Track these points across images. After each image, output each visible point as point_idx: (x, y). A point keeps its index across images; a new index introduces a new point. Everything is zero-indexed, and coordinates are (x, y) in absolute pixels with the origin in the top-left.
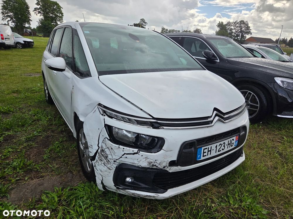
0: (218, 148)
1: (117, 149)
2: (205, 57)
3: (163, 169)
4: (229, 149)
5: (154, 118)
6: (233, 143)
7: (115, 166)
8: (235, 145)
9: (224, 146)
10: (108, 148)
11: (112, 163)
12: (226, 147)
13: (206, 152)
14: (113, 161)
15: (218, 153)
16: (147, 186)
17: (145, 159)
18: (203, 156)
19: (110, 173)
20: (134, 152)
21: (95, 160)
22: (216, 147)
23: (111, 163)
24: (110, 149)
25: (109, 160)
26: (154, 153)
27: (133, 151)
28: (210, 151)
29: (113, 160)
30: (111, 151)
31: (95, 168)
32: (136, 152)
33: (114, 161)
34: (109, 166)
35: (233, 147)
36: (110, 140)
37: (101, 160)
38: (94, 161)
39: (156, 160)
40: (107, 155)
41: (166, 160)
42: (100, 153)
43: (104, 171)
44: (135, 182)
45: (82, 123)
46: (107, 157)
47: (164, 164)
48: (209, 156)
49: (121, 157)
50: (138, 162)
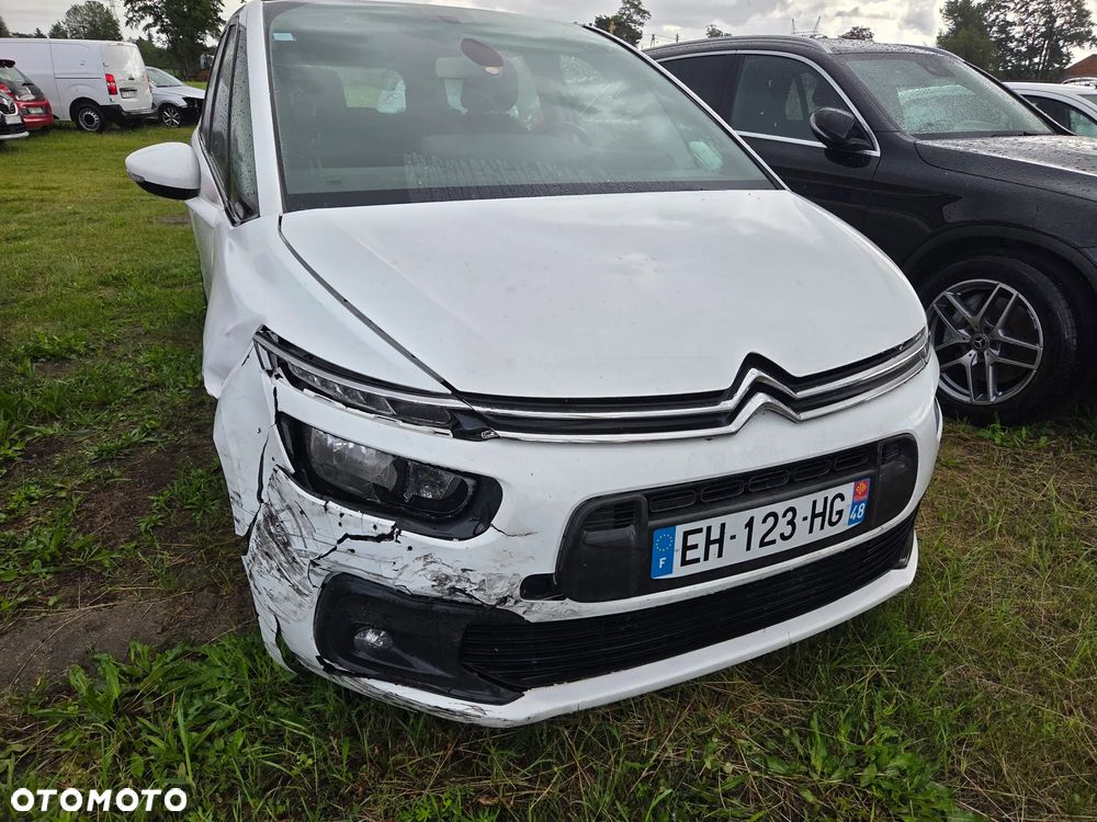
0: (759, 530)
1: (319, 514)
2: (820, 138)
3: (498, 607)
4: (818, 535)
6: (840, 513)
7: (318, 581)
8: (851, 521)
9: (791, 523)
10: (289, 508)
11: (306, 568)
12: (802, 526)
13: (695, 547)
14: (307, 561)
15: (758, 552)
16: (439, 672)
17: (421, 563)
18: (684, 562)
20: (380, 531)
21: (250, 554)
22: (750, 525)
23: (302, 568)
24: (297, 512)
25: (295, 555)
26: (460, 539)
27: (375, 527)
28: (720, 541)
29: (307, 557)
30: (299, 520)
32: (388, 531)
33: (314, 563)
34: (296, 579)
35: (843, 527)
36: (297, 478)
37: (267, 554)
38: (247, 557)
39: (464, 570)
40: (287, 535)
41: (508, 572)
42: (262, 527)
43: (281, 597)
44: (395, 650)
45: (214, 402)
46: (287, 544)
47: (501, 589)
48: (714, 563)
49: (334, 549)
50: (394, 575)
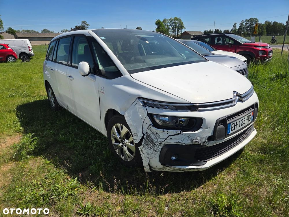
0: (241, 122)
1: (162, 132)
3: (203, 144)
4: (248, 123)
6: (250, 118)
7: (161, 147)
8: (251, 120)
9: (245, 121)
10: (153, 133)
11: (158, 145)
12: (246, 121)
13: (233, 127)
14: (158, 144)
15: (241, 127)
17: (187, 138)
18: (232, 130)
19: (156, 154)
20: (178, 133)
21: (142, 146)
24: (155, 133)
25: (155, 143)
26: (195, 131)
28: (236, 125)
29: (158, 143)
30: (156, 135)
31: (141, 153)
32: (180, 133)
33: (160, 144)
34: (155, 148)
35: (250, 121)
36: (154, 126)
37: (147, 144)
38: (141, 147)
39: (197, 137)
40: (153, 139)
41: (205, 136)
42: (146, 139)
43: (150, 153)
46: (152, 141)
47: (204, 140)
48: (236, 130)
49: (167, 139)
50: (181, 141)
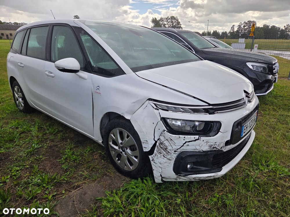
1: (177, 139)
3: (221, 149)
5: (210, 105)
6: (255, 119)
7: (176, 155)
10: (167, 140)
11: (173, 153)
13: (245, 129)
15: (250, 129)
17: (206, 143)
18: (244, 133)
19: (170, 163)
20: (196, 139)
21: (154, 155)
22: (249, 124)
23: (171, 153)
24: (169, 140)
25: (169, 151)
26: (213, 136)
27: (195, 138)
28: (247, 127)
29: (173, 150)
30: (170, 142)
31: (152, 163)
32: (197, 138)
33: (175, 151)
34: (169, 157)
36: (168, 132)
37: (160, 153)
38: (152, 156)
39: (215, 143)
40: (166, 146)
41: (223, 141)
42: (158, 146)
43: (163, 163)
44: (194, 167)
46: (166, 149)
49: (183, 146)
50: (199, 148)
